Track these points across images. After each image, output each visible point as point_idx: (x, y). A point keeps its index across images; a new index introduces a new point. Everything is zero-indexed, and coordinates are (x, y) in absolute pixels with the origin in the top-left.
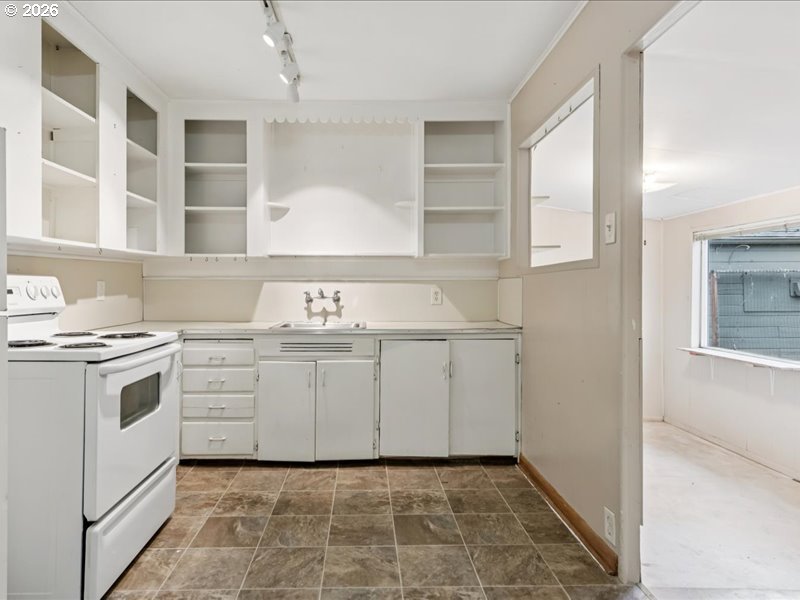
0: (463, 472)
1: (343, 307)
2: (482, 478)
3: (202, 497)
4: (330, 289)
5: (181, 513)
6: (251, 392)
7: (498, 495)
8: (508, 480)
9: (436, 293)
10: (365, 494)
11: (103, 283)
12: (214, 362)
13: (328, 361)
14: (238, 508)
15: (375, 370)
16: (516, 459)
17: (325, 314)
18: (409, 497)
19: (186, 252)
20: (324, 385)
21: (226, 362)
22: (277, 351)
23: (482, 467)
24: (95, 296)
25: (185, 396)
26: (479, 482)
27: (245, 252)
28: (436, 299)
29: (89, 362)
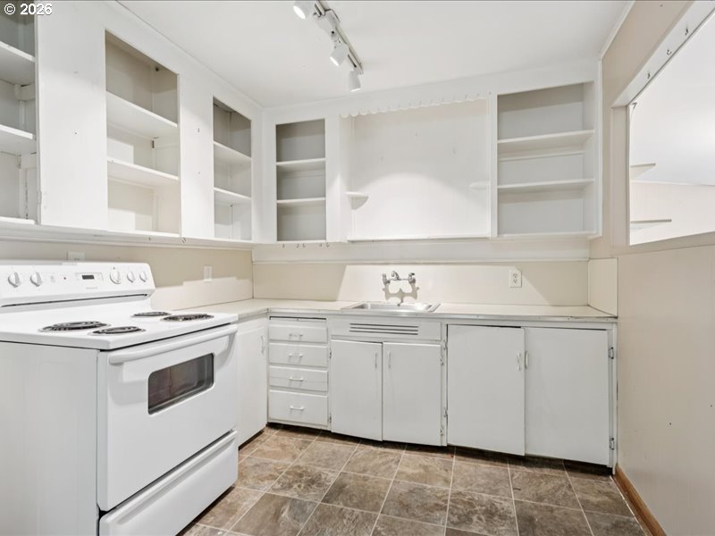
0: (542, 477)
1: (418, 288)
2: (564, 489)
3: (271, 466)
4: (404, 271)
5: (245, 484)
6: (325, 368)
7: (583, 520)
8: (599, 499)
9: (515, 275)
10: (423, 489)
11: (210, 268)
12: (294, 339)
13: (395, 344)
14: (295, 486)
15: (442, 356)
16: (611, 469)
17: (402, 295)
18: (470, 504)
19: (278, 240)
20: (390, 366)
21: (303, 339)
22: (346, 331)
23: (566, 473)
24: (202, 278)
25: (271, 367)
26: (559, 494)
27: (325, 239)
28: (515, 282)
29: (102, 350)
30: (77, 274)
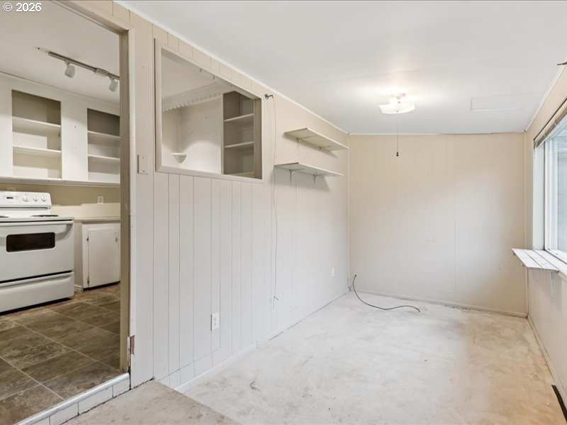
11: (103, 197)
24: (96, 202)
30: (4, 196)
